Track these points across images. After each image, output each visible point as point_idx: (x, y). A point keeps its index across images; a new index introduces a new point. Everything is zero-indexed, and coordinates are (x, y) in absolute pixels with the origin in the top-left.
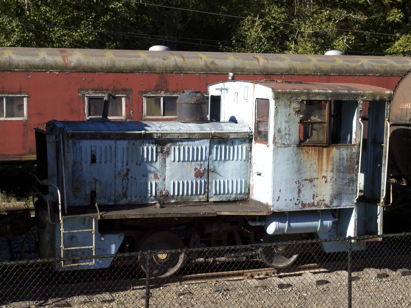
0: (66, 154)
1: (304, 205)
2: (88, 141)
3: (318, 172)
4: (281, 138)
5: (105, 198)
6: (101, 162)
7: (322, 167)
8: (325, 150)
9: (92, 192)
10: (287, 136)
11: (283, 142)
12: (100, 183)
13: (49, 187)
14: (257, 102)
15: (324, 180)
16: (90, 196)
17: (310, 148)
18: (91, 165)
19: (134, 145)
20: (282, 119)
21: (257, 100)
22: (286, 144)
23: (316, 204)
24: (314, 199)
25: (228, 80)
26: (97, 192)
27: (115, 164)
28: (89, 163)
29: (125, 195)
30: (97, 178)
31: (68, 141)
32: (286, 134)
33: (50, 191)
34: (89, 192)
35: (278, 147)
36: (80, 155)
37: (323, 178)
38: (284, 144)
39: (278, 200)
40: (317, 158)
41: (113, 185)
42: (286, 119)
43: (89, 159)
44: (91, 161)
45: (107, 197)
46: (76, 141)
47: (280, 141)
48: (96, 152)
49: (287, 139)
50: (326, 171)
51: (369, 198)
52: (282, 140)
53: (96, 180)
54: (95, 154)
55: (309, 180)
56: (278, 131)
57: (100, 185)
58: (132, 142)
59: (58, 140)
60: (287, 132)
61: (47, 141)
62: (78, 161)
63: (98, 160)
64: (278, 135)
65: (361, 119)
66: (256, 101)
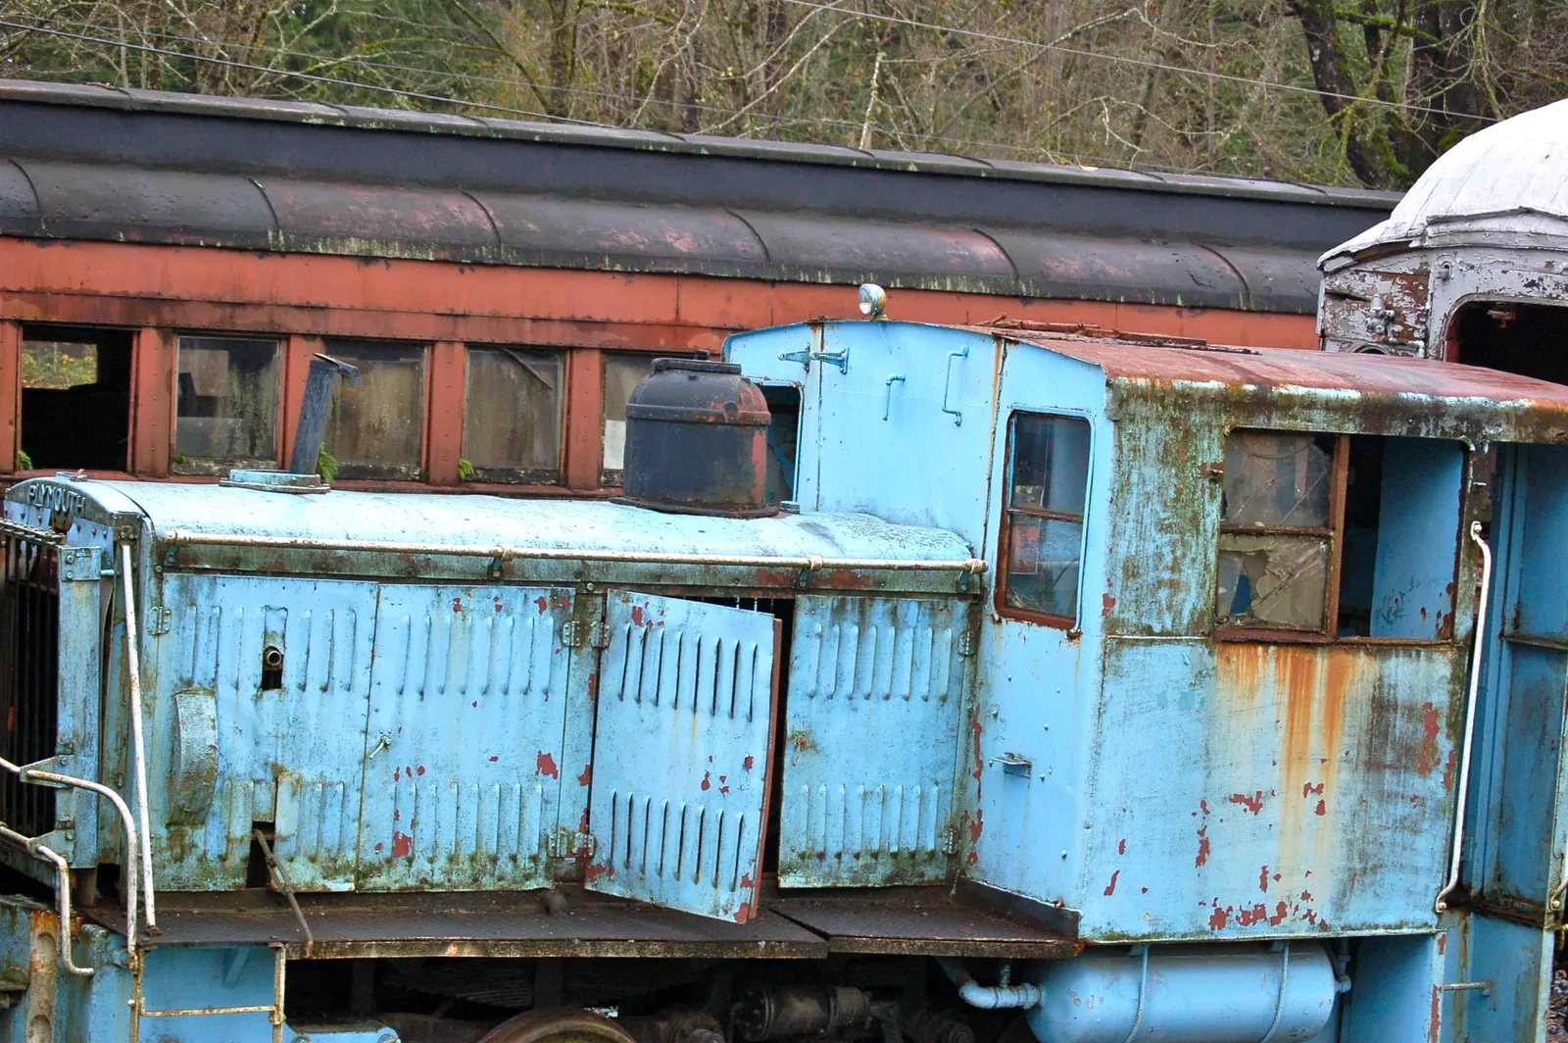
0: (147, 639)
1: (1219, 918)
2: (255, 580)
3: (1289, 761)
4: (1137, 601)
5: (313, 860)
6: (303, 687)
7: (1306, 741)
8: (1321, 663)
9: (257, 826)
10: (1163, 594)
11: (1145, 621)
12: (298, 786)
13: (61, 799)
14: (1013, 429)
15: (1313, 800)
16: (245, 850)
17: (1260, 649)
18: (257, 699)
19: (457, 609)
20: (1147, 512)
21: (1014, 420)
22: (1157, 628)
23: (1271, 912)
24: (1264, 887)
25: (855, 319)
26: (281, 827)
27: (368, 697)
28: (249, 688)
29: (402, 846)
30: (286, 761)
31: (160, 579)
32: (1160, 583)
33: (61, 815)
34: (241, 828)
35: (1121, 642)
36: (213, 645)
37: (1305, 795)
38: (1149, 630)
39: (1109, 891)
40: (1285, 699)
41: (355, 796)
42: (1163, 515)
43: (254, 670)
44: (259, 680)
45: (323, 854)
46: (196, 579)
47: (1132, 614)
48: (284, 637)
49: (1164, 606)
50: (1323, 761)
51: (1482, 890)
52: (1144, 609)
53: (277, 771)
54: (280, 647)
55: (1249, 802)
56: (1125, 569)
57: (294, 794)
58: (449, 593)
59: (111, 572)
60: (1166, 575)
61: (61, 577)
62: (198, 677)
63: (289, 679)
64: (1125, 588)
65: (1479, 528)
66: (1009, 423)
